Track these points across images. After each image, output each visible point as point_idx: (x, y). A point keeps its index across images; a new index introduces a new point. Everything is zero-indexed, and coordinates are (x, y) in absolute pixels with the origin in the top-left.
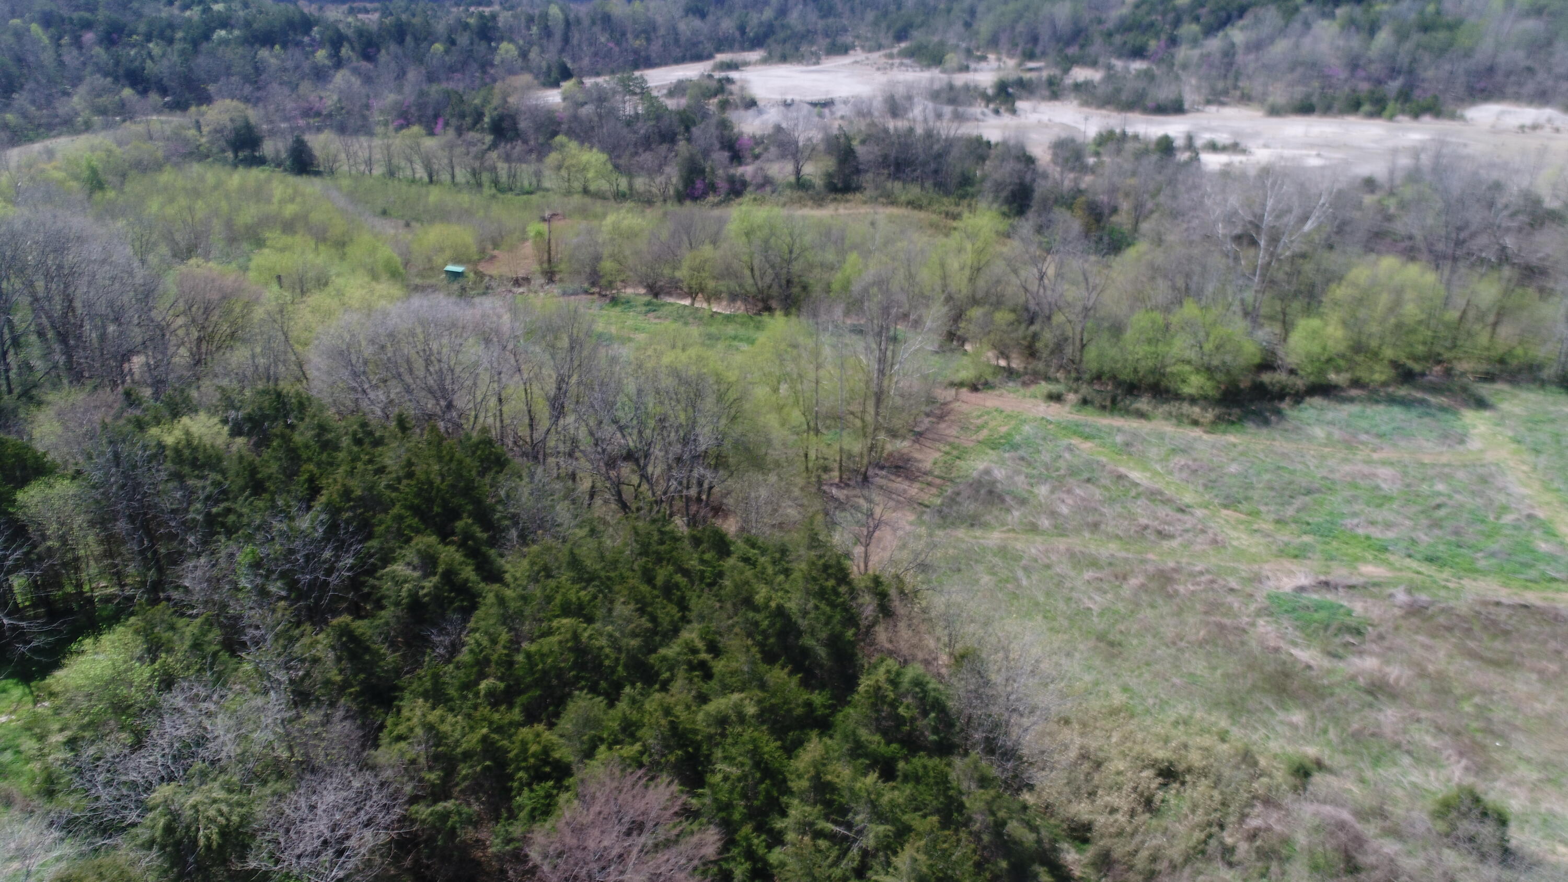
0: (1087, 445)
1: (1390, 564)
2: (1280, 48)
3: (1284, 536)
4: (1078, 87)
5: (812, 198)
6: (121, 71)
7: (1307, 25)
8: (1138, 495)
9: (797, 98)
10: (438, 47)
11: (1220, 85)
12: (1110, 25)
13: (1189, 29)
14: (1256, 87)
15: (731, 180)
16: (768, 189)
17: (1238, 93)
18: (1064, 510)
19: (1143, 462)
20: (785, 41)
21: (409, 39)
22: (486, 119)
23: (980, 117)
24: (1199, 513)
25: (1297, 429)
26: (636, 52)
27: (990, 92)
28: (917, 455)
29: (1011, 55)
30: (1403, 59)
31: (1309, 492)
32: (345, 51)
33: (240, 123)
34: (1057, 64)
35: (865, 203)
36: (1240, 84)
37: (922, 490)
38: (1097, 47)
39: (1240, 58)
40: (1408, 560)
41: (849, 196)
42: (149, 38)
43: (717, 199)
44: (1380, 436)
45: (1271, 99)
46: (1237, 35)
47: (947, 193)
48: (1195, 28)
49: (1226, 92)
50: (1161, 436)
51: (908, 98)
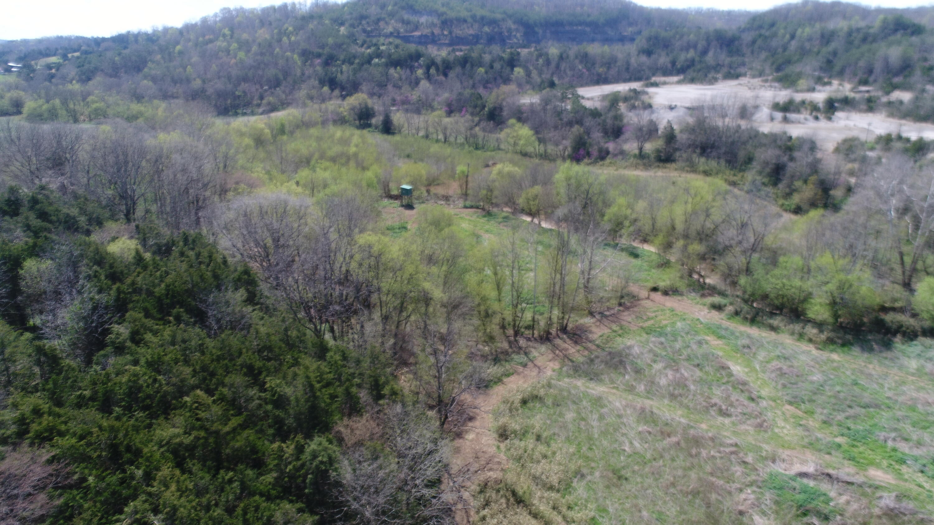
0: (716, 342)
1: (899, 475)
3: (822, 434)
4: (890, 103)
5: (644, 164)
6: (327, 79)
8: (727, 382)
9: (679, 104)
10: (482, 70)
15: (600, 150)
16: (620, 157)
18: (663, 382)
19: (749, 361)
20: (699, 70)
21: (468, 66)
22: (486, 109)
23: (802, 120)
24: (765, 403)
26: (599, 75)
28: (594, 329)
29: (849, 81)
31: (868, 406)
32: (433, 71)
33: (363, 106)
34: (882, 88)
35: (676, 170)
37: (578, 351)
40: (920, 475)
41: (668, 165)
42: (344, 62)
43: (590, 161)
47: (732, 167)
50: (778, 345)
51: (756, 107)
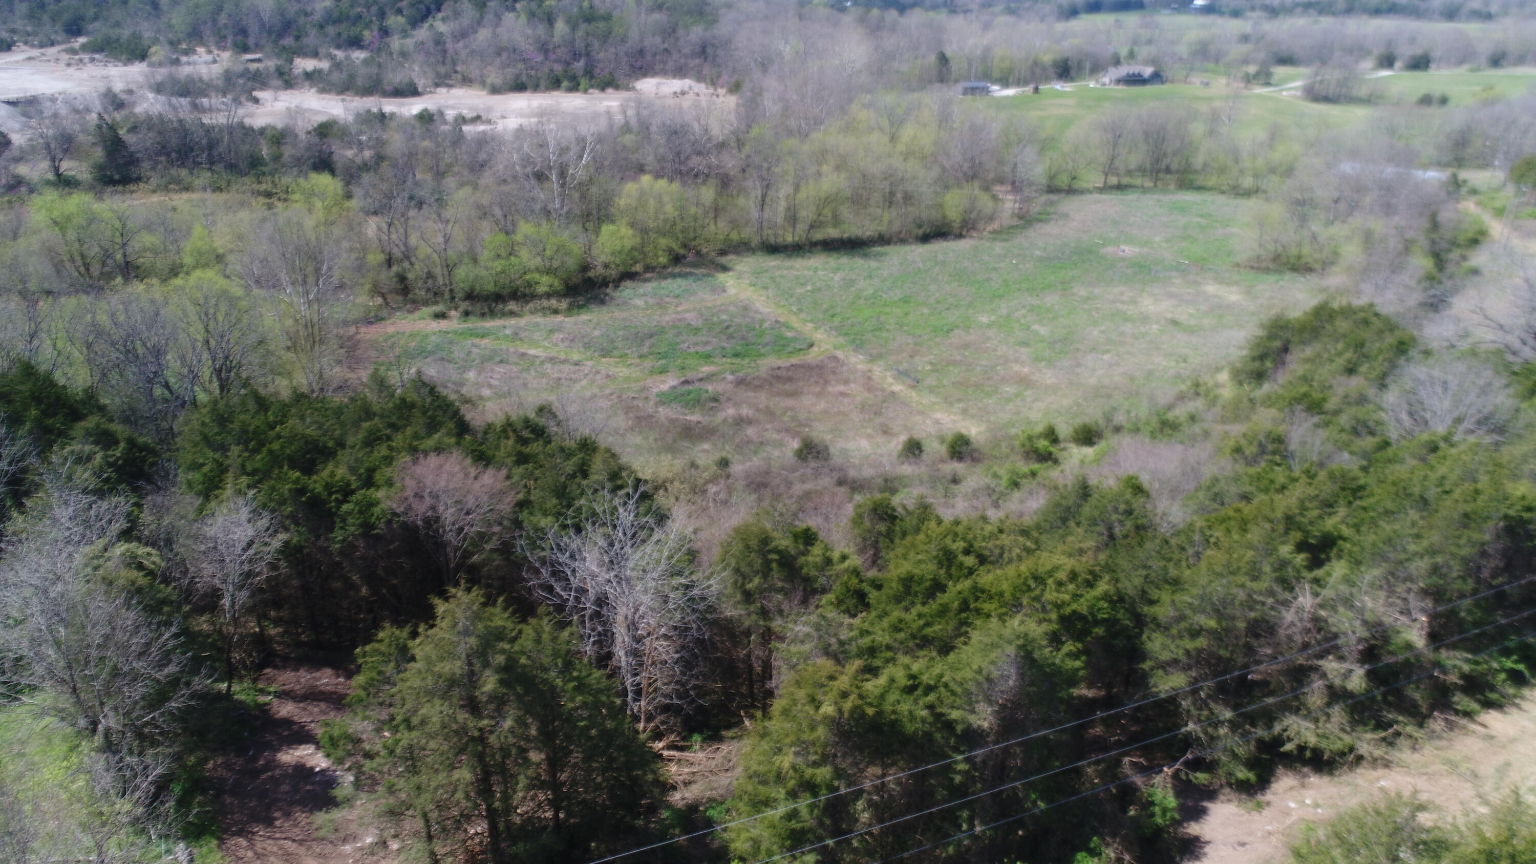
0: (485, 342)
1: (716, 363)
2: (483, 35)
3: (648, 363)
5: (84, 192)
7: (499, 17)
8: (542, 363)
11: (442, 70)
12: (317, 17)
13: (395, 21)
14: (473, 69)
16: (23, 189)
17: (459, 76)
18: (496, 383)
19: (535, 344)
24: (589, 363)
25: (625, 303)
27: (220, 83)
29: (222, 48)
30: (580, 45)
31: (651, 336)
34: (277, 55)
38: (312, 38)
39: (450, 46)
40: (724, 359)
44: (677, 297)
45: (489, 81)
46: (441, 25)
47: (243, 174)
48: (401, 20)
49: (448, 76)
50: (537, 325)
51: (129, 92)
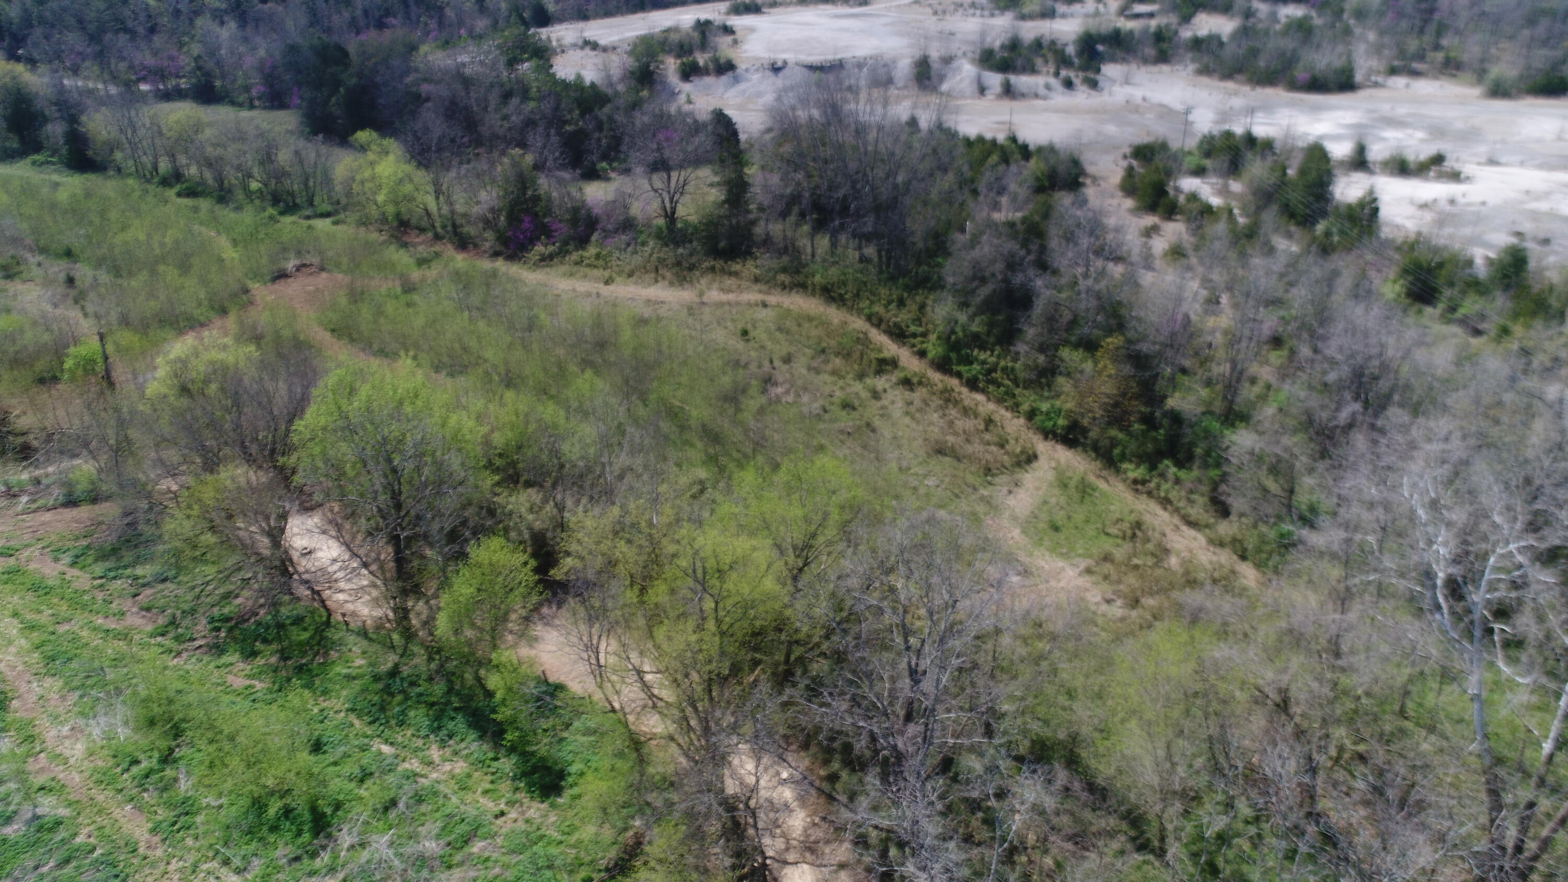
4: (1197, 44)
9: (790, 57)
11: (1413, 44)
14: (1471, 50)
15: (574, 212)
16: (623, 238)
17: (1440, 56)
23: (1042, 91)
27: (1069, 50)
34: (1175, 8)
35: (755, 281)
36: (1445, 42)
45: (1495, 71)
47: (893, 277)
49: (1421, 56)
51: (948, 60)
